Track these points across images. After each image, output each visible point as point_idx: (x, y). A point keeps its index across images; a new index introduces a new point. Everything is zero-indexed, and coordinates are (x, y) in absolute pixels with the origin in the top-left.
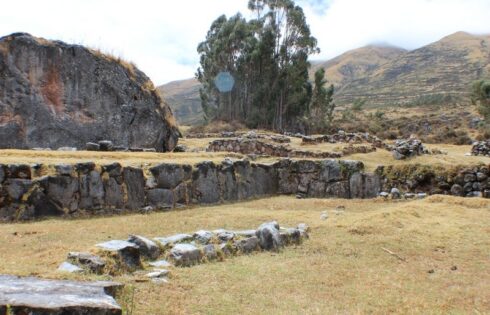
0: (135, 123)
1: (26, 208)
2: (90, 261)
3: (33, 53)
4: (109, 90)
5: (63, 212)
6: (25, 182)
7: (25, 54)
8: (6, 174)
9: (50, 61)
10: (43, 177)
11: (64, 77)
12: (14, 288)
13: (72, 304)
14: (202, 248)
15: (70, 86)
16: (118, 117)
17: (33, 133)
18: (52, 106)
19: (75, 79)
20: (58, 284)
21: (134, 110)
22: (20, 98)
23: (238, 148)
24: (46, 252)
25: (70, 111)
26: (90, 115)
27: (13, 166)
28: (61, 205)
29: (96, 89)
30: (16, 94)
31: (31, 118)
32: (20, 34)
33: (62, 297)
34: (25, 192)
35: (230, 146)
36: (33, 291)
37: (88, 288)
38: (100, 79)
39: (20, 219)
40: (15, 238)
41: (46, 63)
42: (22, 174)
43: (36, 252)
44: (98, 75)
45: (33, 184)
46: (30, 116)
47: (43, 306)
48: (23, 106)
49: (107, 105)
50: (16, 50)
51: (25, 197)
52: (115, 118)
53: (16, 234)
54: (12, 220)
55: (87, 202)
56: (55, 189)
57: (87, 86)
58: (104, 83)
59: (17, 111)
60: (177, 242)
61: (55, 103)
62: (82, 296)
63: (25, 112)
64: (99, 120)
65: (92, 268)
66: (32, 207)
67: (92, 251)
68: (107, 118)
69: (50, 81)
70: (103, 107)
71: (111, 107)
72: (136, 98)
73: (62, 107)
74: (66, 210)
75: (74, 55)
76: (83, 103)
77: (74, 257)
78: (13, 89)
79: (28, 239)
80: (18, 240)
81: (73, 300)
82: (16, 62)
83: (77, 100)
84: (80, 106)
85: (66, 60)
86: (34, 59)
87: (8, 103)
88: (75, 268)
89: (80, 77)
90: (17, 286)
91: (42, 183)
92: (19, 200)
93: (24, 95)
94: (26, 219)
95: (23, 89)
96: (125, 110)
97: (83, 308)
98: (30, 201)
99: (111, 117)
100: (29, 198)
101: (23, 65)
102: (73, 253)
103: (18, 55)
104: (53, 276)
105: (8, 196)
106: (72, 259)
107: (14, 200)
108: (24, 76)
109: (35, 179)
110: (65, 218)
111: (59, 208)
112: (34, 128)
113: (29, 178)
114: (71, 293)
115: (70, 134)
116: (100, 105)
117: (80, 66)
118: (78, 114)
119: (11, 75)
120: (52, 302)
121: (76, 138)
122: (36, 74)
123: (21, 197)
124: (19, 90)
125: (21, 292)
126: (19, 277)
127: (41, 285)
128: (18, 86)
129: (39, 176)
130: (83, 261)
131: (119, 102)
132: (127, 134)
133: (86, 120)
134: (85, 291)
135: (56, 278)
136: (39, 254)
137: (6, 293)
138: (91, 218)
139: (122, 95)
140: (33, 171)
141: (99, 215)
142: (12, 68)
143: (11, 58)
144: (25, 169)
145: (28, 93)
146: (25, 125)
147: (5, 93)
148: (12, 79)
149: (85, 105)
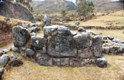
0: (31, 20)
3: (12, 5)
4: (26, 14)
7: (11, 5)
11: (18, 11)
15: (19, 12)
16: (28, 19)
18: (16, 17)
19: (20, 11)
21: (31, 17)
29: (24, 13)
30: (10, 14)
38: (24, 11)
41: (15, 7)
49: (26, 16)
50: (9, 4)
57: (22, 13)
58: (25, 12)
61: (16, 16)
69: (15, 11)
70: (25, 17)
71: (27, 17)
72: (30, 15)
73: (18, 17)
83: (20, 15)
84: (21, 17)
85: (18, 7)
86: (13, 7)
87: (9, 16)
89: (21, 11)
101: (10, 8)
103: (9, 5)
108: (11, 10)
117: (21, 8)
119: (9, 10)
122: (13, 10)
124: (11, 13)
131: (28, 16)
139: (28, 15)
147: (8, 14)
148: (9, 11)
149: (22, 17)
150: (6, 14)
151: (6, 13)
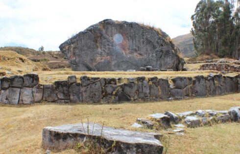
0: (163, 57)
1: (115, 98)
2: (146, 123)
3: (113, 28)
4: (149, 42)
5: (131, 100)
6: (114, 86)
7: (110, 28)
8: (106, 82)
9: (121, 31)
10: (122, 84)
11: (128, 38)
12: (114, 133)
13: (140, 142)
14: (200, 119)
15: (131, 42)
16: (154, 55)
17: (115, 64)
18: (123, 51)
19: (133, 38)
20: (133, 133)
21: (162, 51)
22: (109, 48)
23: (215, 68)
24: (125, 118)
25: (131, 53)
26: (141, 55)
27: (109, 79)
28: (130, 96)
29: (143, 42)
30: (107, 47)
31: (114, 57)
32: (107, 20)
33: (136, 138)
34: (114, 90)
35: (211, 67)
36: (123, 135)
37: (147, 135)
38: (145, 37)
39: (112, 103)
40: (111, 111)
41: (119, 31)
42: (112, 82)
43: (121, 117)
44: (143, 35)
45: (118, 87)
46: (113, 56)
47: (127, 142)
48: (110, 52)
49: (149, 49)
51: (114, 93)
52: (153, 55)
53: (111, 109)
54: (108, 103)
55: (142, 95)
56: (127, 89)
57: (139, 41)
58: (147, 39)
59: (108, 54)
60: (188, 115)
61: (125, 50)
62: (144, 139)
63: (111, 55)
64: (145, 56)
65: (148, 126)
66: (117, 97)
67: (147, 118)
68: (149, 55)
70: (147, 50)
71: (151, 50)
72: (162, 45)
73: (128, 52)
74: (132, 99)
75: (132, 27)
76: (137, 49)
77: (139, 121)
78: (106, 44)
79: (116, 112)
80: (112, 112)
81: (141, 140)
82: (106, 33)
83: (134, 48)
84: (136, 50)
85: (128, 29)
86: (114, 30)
87: (104, 51)
88: (140, 126)
89: (136, 37)
90: (115, 132)
91: (121, 86)
92: (112, 94)
93: (111, 47)
94: (114, 103)
95: (110, 45)
96: (157, 51)
97: (146, 144)
98: (116, 95)
99: (151, 55)
100: (116, 93)
101: (110, 33)
102: (139, 119)
103: (107, 29)
104: (130, 129)
105: (106, 92)
106: (138, 121)
107: (109, 94)
108: (110, 38)
109: (118, 84)
110: (132, 103)
111: (129, 98)
112: (116, 62)
113: (116, 84)
114: (139, 137)
115: (132, 64)
116: (145, 50)
117: (135, 32)
118: (135, 54)
119: (105, 38)
120: (131, 141)
121: (135, 65)
123: (112, 93)
124: (108, 45)
125: (117, 135)
126: (116, 128)
127: (126, 132)
128: (108, 43)
129: (120, 83)
130: (143, 123)
131: (154, 47)
132: (159, 63)
133: (139, 57)
134: (146, 136)
135: (132, 130)
136: (122, 119)
137: (111, 135)
138: (144, 102)
139: (156, 44)
140: (117, 80)
141: (147, 101)
142: (105, 35)
143: (104, 31)
144: (113, 80)
145: (112, 46)
146: (112, 60)
147: (102, 46)
148: (105, 40)
149: (138, 50)
150: (97, 47)
151: (98, 44)
